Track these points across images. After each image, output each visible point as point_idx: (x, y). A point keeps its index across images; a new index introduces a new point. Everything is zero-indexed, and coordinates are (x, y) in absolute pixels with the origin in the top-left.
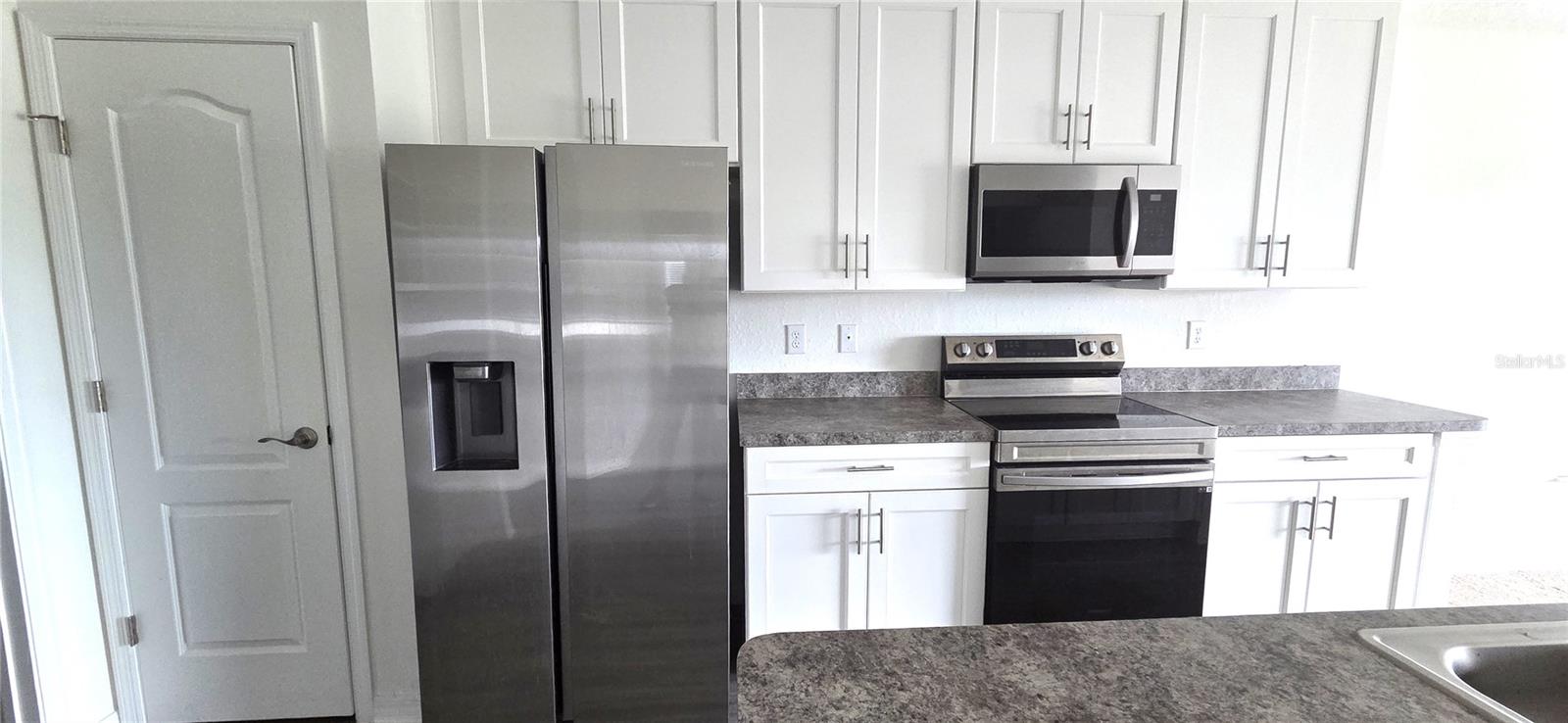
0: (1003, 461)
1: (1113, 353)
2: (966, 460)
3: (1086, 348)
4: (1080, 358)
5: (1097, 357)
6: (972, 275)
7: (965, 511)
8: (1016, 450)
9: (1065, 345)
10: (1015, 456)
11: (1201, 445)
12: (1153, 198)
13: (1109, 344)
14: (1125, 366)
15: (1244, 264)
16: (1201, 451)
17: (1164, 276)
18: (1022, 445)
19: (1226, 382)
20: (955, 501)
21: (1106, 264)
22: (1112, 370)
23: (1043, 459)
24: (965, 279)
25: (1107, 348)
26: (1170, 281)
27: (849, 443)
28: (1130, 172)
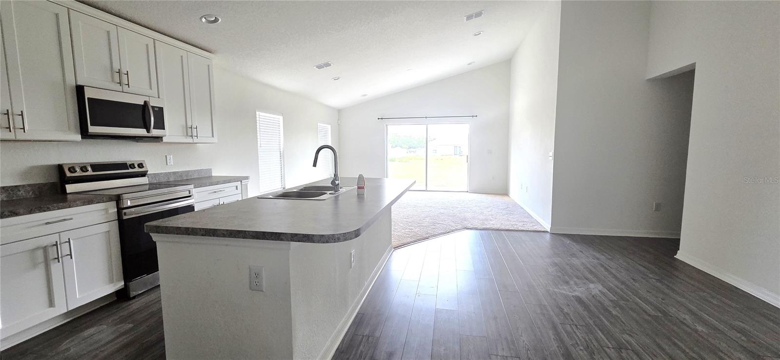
0: (124, 207)
1: (143, 167)
2: (106, 210)
3: (132, 166)
4: (130, 170)
5: (137, 169)
6: (85, 134)
7: (109, 231)
8: (129, 201)
9: (124, 166)
10: (129, 204)
11: (189, 191)
12: (156, 109)
13: (142, 164)
14: (148, 173)
15: (185, 134)
16: (190, 193)
17: (162, 137)
18: (131, 199)
19: (181, 176)
20: (105, 228)
21: (142, 132)
22: (143, 174)
23: (139, 204)
24: (80, 136)
25: (141, 165)
26: (165, 139)
27: (45, 211)
28: (147, 99)
